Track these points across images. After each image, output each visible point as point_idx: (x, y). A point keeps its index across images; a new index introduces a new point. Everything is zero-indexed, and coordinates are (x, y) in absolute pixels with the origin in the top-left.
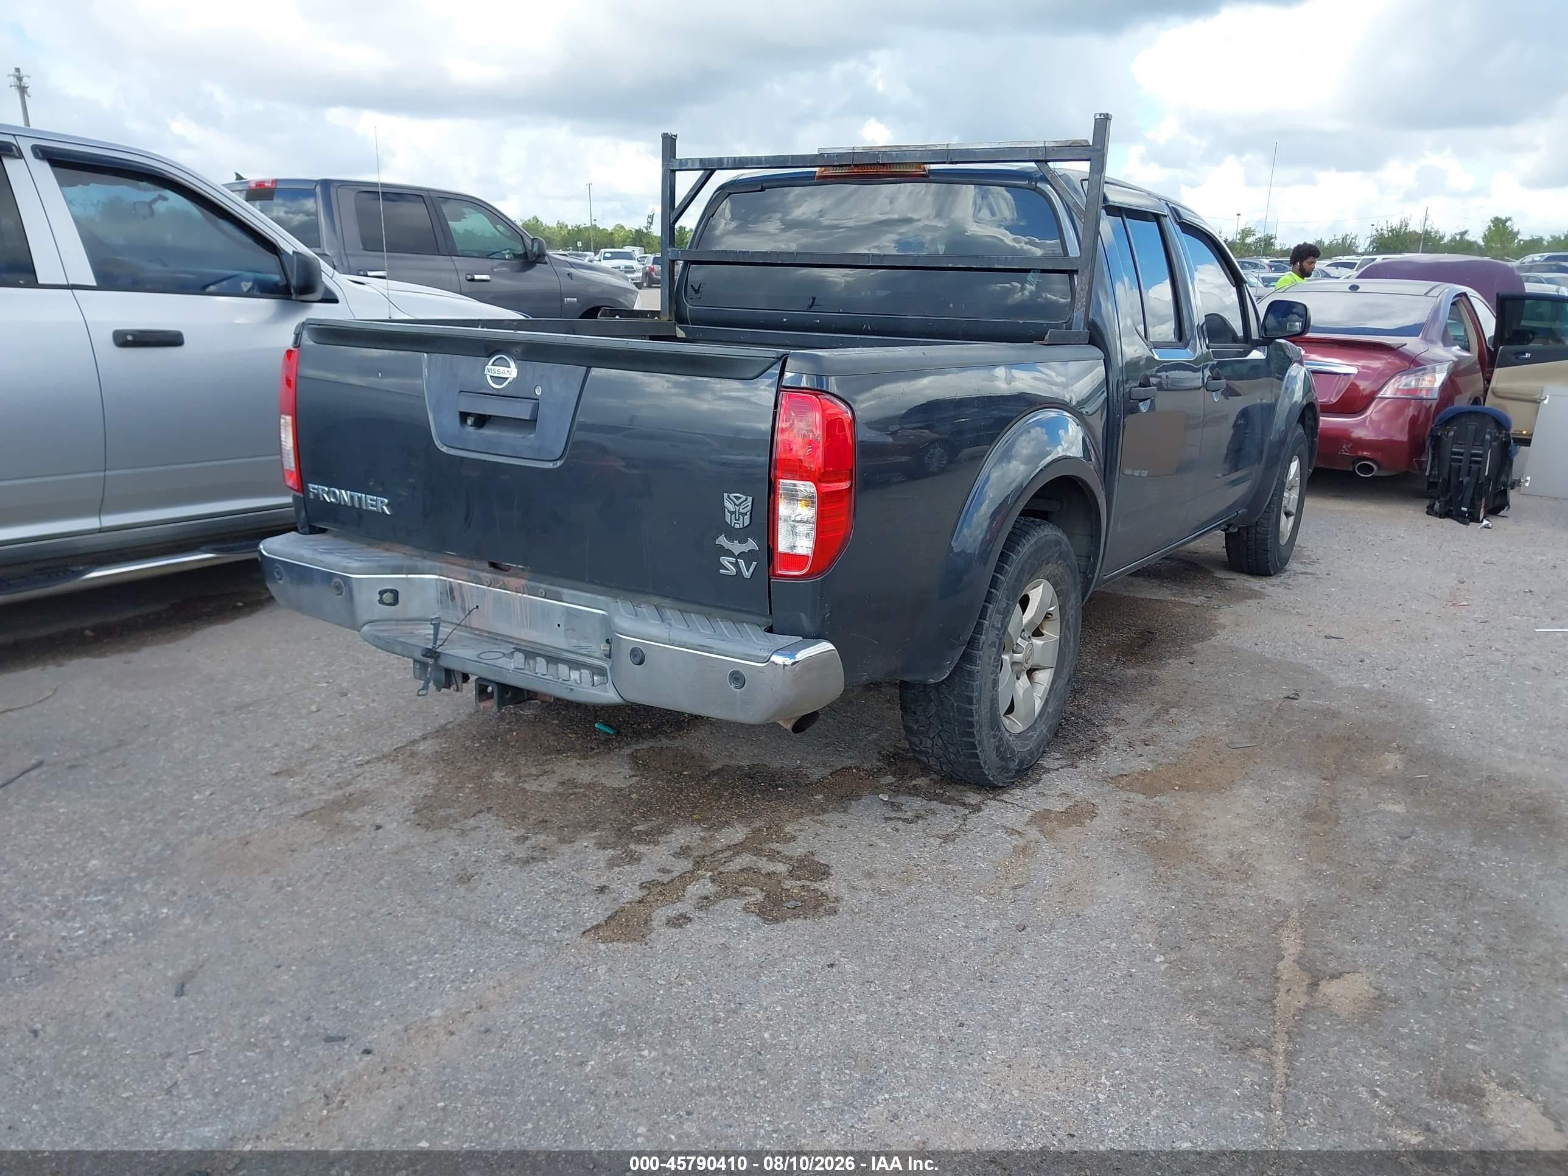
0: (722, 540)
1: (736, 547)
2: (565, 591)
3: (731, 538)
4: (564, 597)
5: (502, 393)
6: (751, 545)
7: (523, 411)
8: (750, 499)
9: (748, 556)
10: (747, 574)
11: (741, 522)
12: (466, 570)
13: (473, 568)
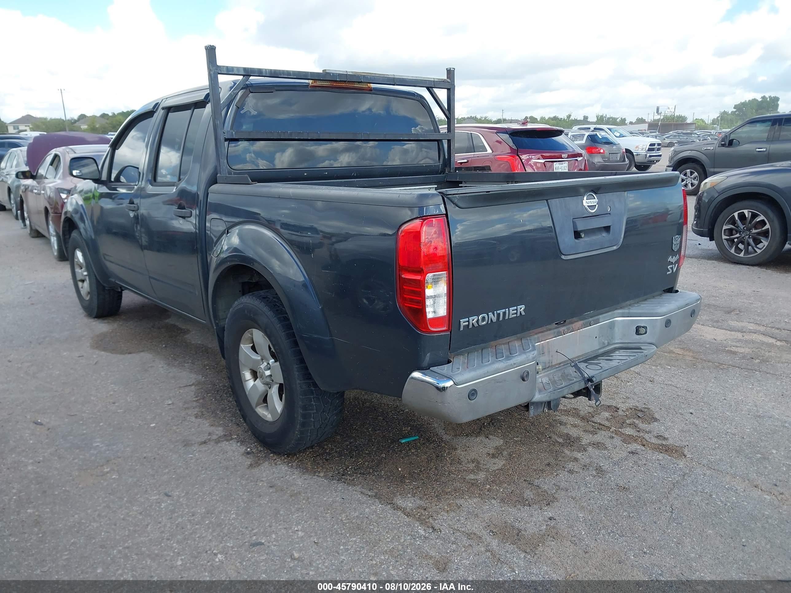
0: (670, 259)
1: (674, 260)
2: (600, 316)
4: (600, 320)
5: (594, 214)
6: (678, 257)
11: (677, 248)
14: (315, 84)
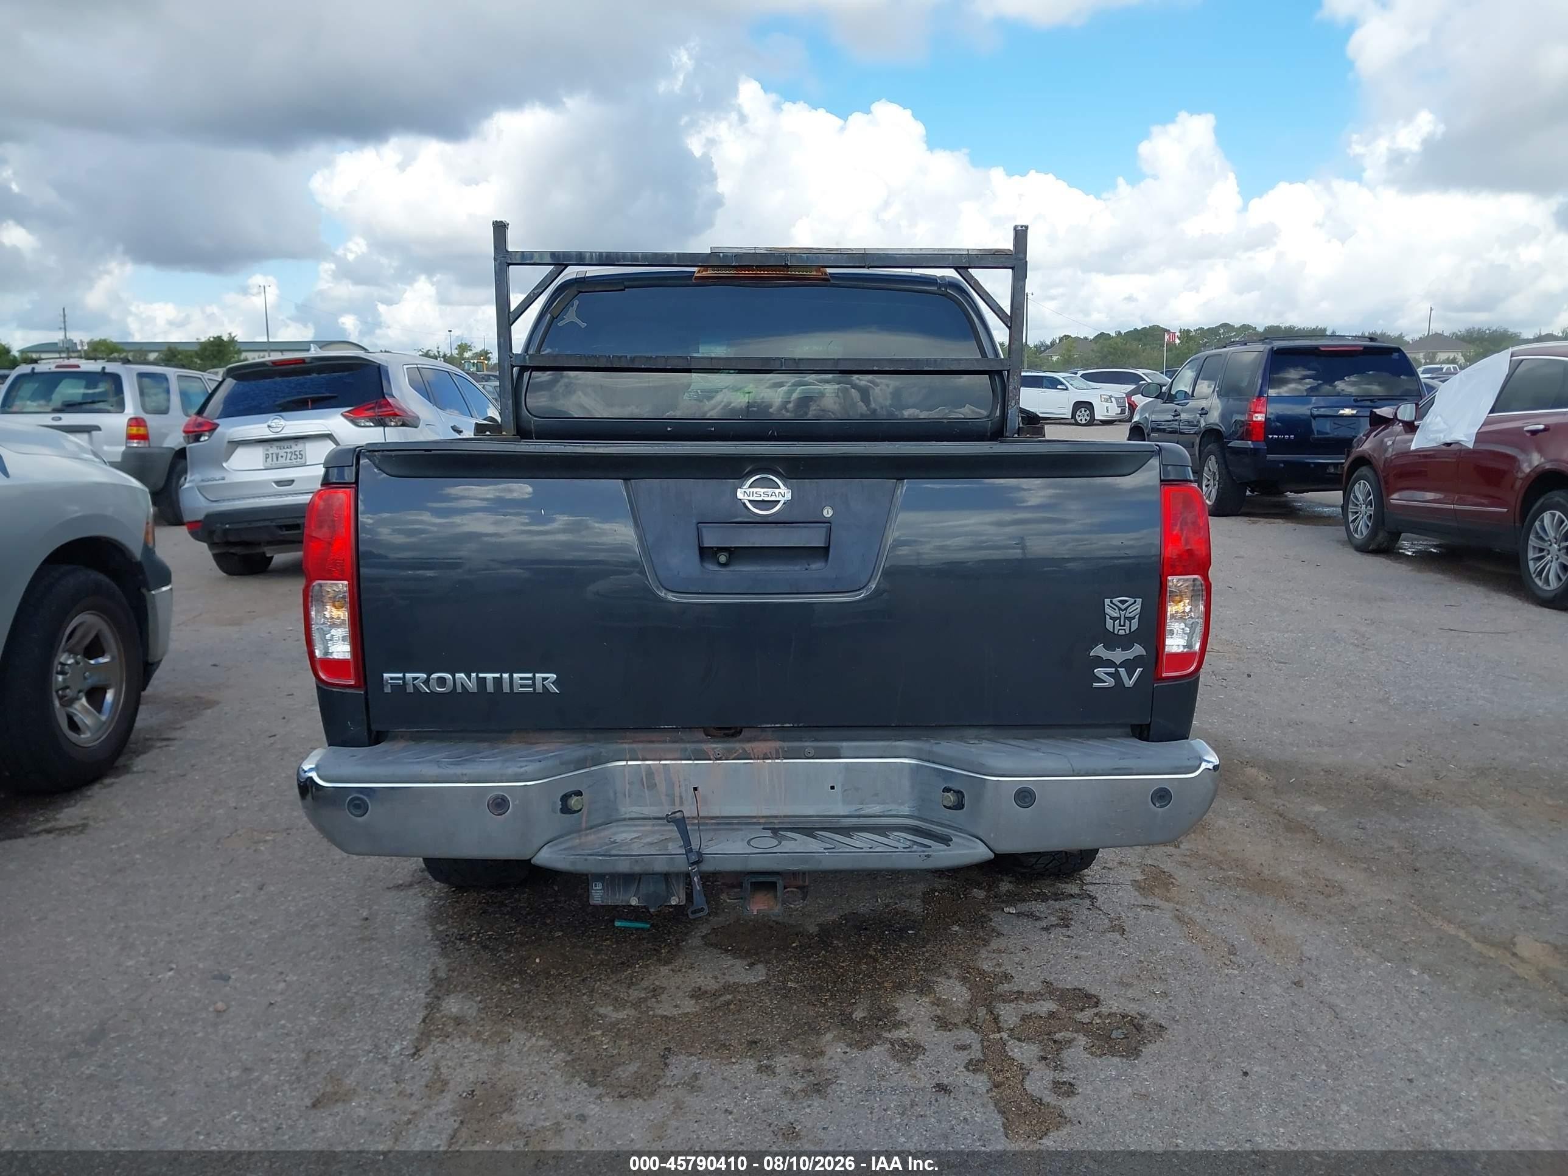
0: (1099, 651)
1: (1118, 656)
2: (845, 744)
3: (1109, 647)
4: (843, 753)
5: (770, 519)
6: (1138, 650)
7: (814, 538)
8: (1139, 601)
9: (1130, 665)
10: (1129, 683)
11: (1127, 628)
12: (677, 745)
13: (682, 741)
14: (704, 274)
